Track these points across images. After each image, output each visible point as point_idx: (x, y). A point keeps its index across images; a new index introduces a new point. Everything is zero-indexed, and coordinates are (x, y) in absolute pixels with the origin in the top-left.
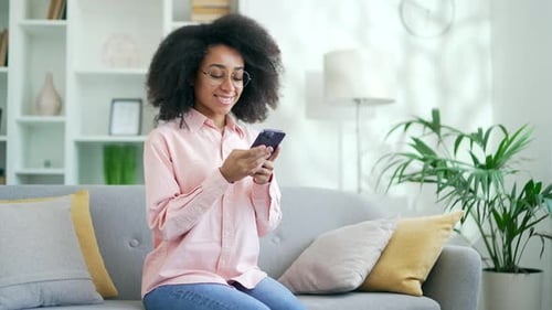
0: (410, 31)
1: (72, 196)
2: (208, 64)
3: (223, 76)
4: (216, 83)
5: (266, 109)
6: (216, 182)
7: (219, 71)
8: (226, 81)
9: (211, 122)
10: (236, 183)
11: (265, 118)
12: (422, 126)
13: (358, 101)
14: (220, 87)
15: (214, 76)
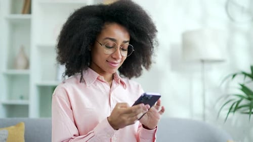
0: (232, 19)
1: (13, 127)
2: (104, 38)
3: (114, 47)
4: (109, 52)
5: (141, 69)
6: (105, 129)
7: (111, 43)
8: (116, 51)
9: (102, 78)
10: (120, 129)
11: (140, 75)
12: (243, 76)
13: (203, 61)
14: (111, 56)
15: (108, 47)
